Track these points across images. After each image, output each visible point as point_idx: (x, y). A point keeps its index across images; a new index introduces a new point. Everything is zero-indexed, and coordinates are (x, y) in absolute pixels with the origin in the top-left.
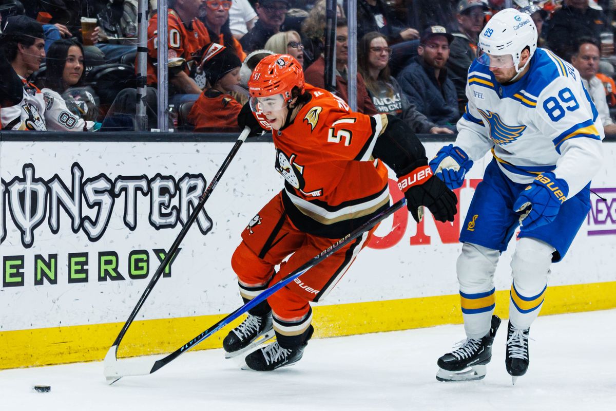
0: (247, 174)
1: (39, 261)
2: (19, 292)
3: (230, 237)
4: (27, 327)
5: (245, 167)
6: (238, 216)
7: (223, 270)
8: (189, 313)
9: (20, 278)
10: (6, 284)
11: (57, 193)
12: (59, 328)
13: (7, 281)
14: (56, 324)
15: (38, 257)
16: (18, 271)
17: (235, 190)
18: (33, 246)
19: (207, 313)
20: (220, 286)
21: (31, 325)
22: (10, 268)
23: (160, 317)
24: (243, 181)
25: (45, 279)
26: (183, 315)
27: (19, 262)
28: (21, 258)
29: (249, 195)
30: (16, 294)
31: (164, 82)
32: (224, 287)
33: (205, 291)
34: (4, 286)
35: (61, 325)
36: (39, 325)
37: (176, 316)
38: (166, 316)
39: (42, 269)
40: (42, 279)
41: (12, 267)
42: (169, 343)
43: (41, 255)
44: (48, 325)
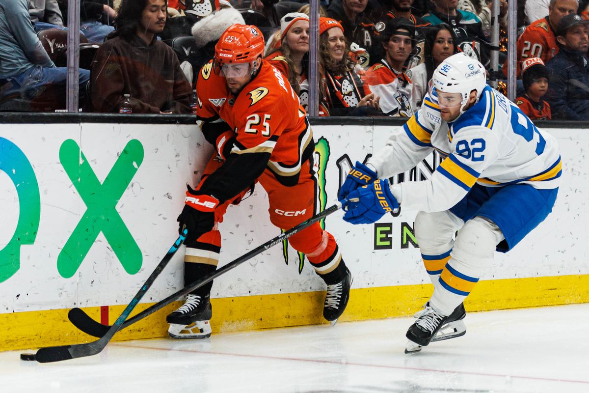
0: (584, 156)
1: (405, 228)
2: (388, 254)
3: (569, 210)
4: (394, 284)
5: (582, 150)
6: (576, 192)
7: (563, 237)
8: (532, 274)
9: (389, 242)
10: (377, 247)
11: (420, 169)
12: (422, 285)
13: (377, 245)
14: (419, 282)
15: (404, 225)
16: (387, 236)
17: (573, 169)
18: (400, 214)
19: (548, 275)
20: (559, 251)
21: (398, 282)
22: (380, 234)
23: (508, 277)
24: (580, 162)
25: (410, 244)
26: (527, 276)
27: (388, 229)
28: (390, 225)
29: (585, 174)
30: (386, 255)
31: (513, 76)
32: (563, 252)
33: (547, 256)
34: (375, 249)
35: (424, 283)
36: (405, 282)
37: (522, 277)
38: (513, 277)
39: (407, 235)
40: (407, 243)
41: (382, 232)
42: (515, 300)
43: (406, 223)
44: (412, 283)
